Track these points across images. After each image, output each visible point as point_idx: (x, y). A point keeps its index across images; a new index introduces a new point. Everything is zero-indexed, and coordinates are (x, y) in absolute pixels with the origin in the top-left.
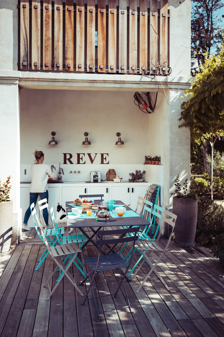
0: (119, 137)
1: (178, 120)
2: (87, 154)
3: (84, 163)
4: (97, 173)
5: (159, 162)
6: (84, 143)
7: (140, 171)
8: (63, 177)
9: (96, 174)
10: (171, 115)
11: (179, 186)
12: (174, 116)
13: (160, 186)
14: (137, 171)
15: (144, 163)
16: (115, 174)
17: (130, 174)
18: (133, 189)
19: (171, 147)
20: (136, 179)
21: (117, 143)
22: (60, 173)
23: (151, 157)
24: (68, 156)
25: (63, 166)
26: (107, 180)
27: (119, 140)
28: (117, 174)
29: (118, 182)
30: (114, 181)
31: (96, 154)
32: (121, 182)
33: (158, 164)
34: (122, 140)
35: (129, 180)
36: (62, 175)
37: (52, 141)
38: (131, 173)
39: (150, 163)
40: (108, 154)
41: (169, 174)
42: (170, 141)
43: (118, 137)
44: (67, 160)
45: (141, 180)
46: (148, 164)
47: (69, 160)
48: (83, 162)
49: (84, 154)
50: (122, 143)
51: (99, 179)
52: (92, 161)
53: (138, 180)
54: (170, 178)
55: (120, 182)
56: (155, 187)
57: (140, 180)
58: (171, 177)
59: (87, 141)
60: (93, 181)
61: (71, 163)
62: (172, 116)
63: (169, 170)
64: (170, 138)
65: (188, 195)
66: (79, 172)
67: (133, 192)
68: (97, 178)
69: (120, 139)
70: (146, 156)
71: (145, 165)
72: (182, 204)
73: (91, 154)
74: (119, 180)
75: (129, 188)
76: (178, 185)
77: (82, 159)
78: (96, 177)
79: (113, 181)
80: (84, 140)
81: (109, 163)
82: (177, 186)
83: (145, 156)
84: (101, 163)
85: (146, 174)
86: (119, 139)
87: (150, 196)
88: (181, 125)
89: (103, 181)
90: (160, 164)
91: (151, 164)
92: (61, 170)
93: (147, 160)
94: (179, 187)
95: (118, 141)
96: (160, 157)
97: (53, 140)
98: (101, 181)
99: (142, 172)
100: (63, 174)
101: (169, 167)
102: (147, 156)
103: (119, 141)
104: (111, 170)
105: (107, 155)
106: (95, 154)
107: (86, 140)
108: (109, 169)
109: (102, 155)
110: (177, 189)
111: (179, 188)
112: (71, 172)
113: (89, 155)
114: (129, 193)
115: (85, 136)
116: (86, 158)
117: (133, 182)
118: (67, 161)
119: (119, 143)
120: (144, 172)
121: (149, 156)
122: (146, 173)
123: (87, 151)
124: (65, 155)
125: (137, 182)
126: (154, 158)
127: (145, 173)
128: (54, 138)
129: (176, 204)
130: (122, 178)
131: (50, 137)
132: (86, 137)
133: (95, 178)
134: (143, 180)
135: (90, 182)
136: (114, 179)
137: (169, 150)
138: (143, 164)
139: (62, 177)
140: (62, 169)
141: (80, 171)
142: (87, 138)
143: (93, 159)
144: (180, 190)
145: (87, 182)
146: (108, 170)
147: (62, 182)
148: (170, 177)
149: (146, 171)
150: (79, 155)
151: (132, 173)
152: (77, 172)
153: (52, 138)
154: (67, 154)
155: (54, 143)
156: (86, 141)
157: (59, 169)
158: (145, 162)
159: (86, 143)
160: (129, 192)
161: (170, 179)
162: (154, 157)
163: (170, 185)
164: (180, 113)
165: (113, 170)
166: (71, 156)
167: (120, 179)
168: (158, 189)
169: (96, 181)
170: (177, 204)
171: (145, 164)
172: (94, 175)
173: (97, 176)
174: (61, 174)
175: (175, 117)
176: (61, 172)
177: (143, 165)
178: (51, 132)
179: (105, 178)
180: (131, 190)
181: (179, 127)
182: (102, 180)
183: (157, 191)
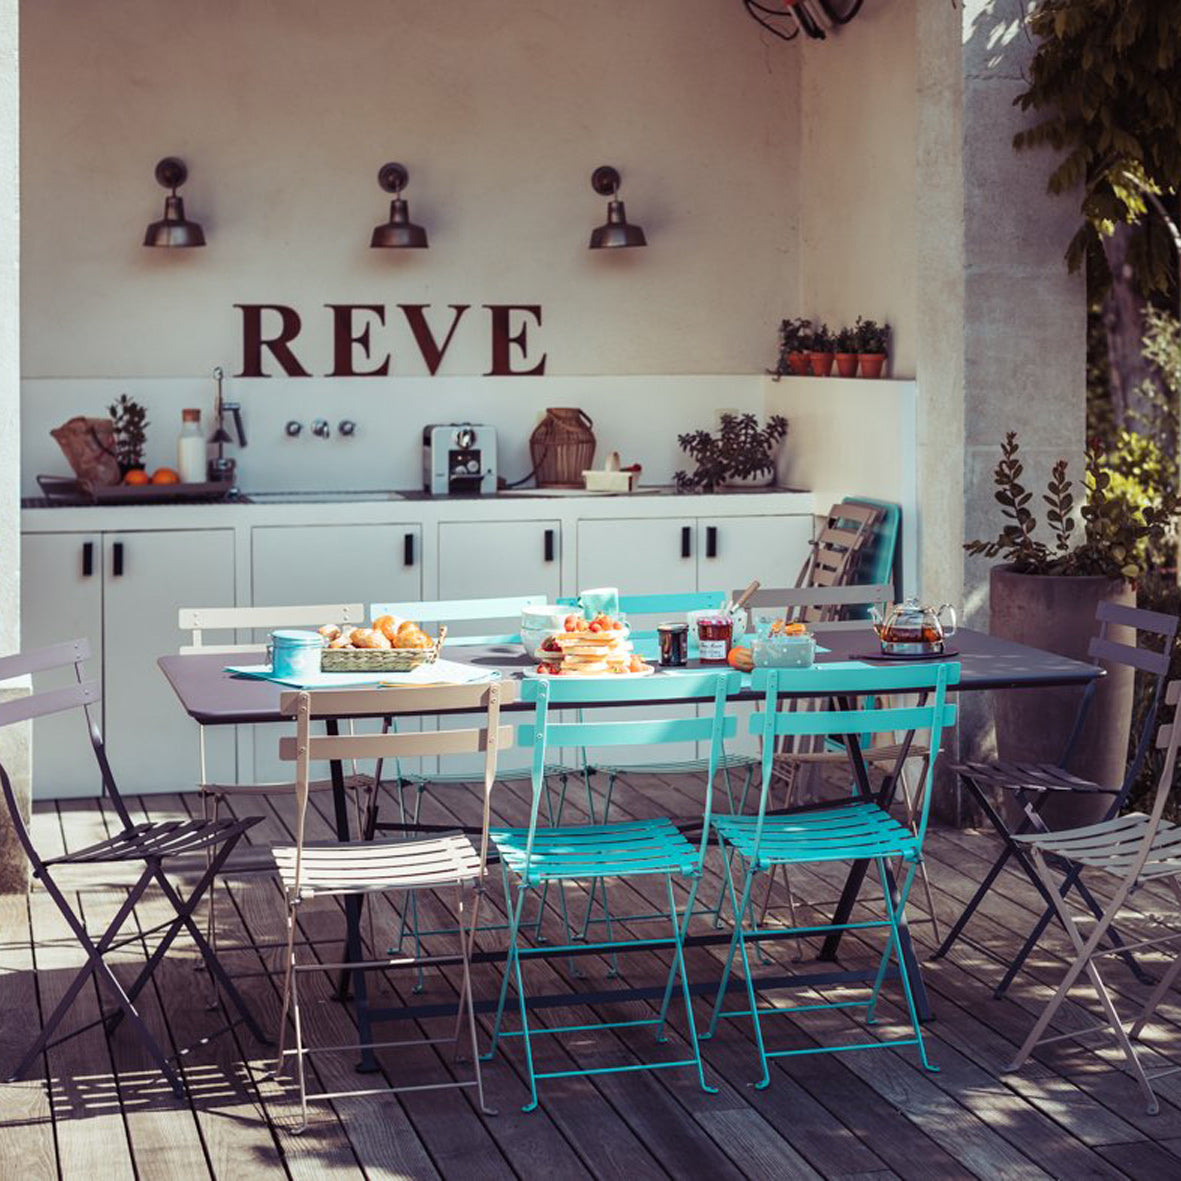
0: (610, 198)
1: (1015, 102)
2: (401, 312)
3: (383, 371)
4: (473, 438)
5: (884, 365)
6: (380, 238)
7: (750, 421)
8: (240, 463)
9: (466, 440)
10: (974, 72)
11: (1020, 504)
12: (990, 77)
13: (900, 511)
14: (728, 422)
15: (774, 367)
16: (591, 441)
17: (685, 441)
18: (712, 533)
19: (969, 271)
20: (726, 468)
21: (598, 239)
22: (220, 437)
23: (825, 331)
24: (272, 326)
25: (241, 391)
26: (532, 482)
27: (615, 218)
28: (598, 437)
29: (615, 489)
30: (590, 486)
31: (460, 309)
32: (630, 493)
33: (876, 374)
34: (632, 217)
35: (680, 476)
36: (231, 450)
37: (168, 223)
38: (693, 433)
39: (818, 368)
40: (536, 311)
41: (964, 434)
42: (968, 230)
43: (606, 200)
44: (265, 350)
45: (762, 477)
46: (806, 370)
47: (279, 348)
48: (376, 364)
49: (380, 310)
50: (636, 237)
51: (483, 471)
52: (433, 357)
53: (738, 480)
54: (970, 460)
55: (626, 488)
56: (865, 518)
57: (751, 477)
58: (972, 449)
59: (405, 224)
60: (446, 490)
61: (294, 368)
62: (977, 77)
63: (963, 407)
64: (969, 212)
65: (1082, 553)
66: (346, 430)
67: (712, 552)
68: (472, 465)
69: (621, 208)
70: (786, 323)
71: (785, 378)
72: (1049, 607)
73: (425, 311)
74: (621, 480)
75: (686, 532)
76: (1017, 500)
77: (364, 340)
78: (465, 463)
79: (580, 484)
80: (382, 216)
81: (548, 368)
82: (1011, 503)
83: (780, 323)
84: (489, 369)
85: (789, 439)
86: (610, 210)
87: (840, 569)
88: (1031, 132)
89: (510, 487)
90: (889, 376)
91: (828, 374)
92: (229, 415)
93: (793, 349)
94: (1026, 506)
95: (604, 222)
96: (887, 327)
97: (172, 215)
98: (499, 488)
99: (761, 428)
100: (243, 443)
101: (964, 392)
102: (797, 324)
103: (610, 225)
104: (563, 414)
105: (530, 317)
106: (454, 312)
107: (398, 218)
108: (549, 411)
109: (501, 315)
110: (1015, 522)
111: (1024, 514)
112: (293, 431)
113: (414, 314)
114: (691, 560)
115: (390, 187)
116: (393, 338)
117: (709, 490)
118: (267, 357)
119: (615, 241)
120: (779, 426)
121: (806, 324)
122: (789, 430)
123: (397, 287)
124: (252, 316)
125: (732, 489)
126: (845, 337)
127: (783, 434)
128: (178, 204)
129: (1016, 611)
130: (637, 468)
131: (152, 199)
132: (393, 196)
133: (460, 469)
134: (768, 477)
135: (426, 493)
136: (585, 473)
137: (961, 289)
138: (769, 372)
139: (233, 463)
140: (236, 412)
141: (353, 420)
142: (405, 204)
143: (440, 343)
144: (1030, 529)
145: (410, 496)
146: (544, 415)
147: (242, 499)
148: (966, 453)
149: (789, 422)
150: (343, 315)
151: (700, 434)
152: (333, 428)
153: (168, 206)
154: (264, 313)
155: (178, 235)
156: (393, 225)
157: (216, 413)
158: (782, 361)
159: (401, 237)
160: (686, 552)
161: (965, 463)
162: (853, 327)
163: (964, 501)
164: (1030, 62)
165: (577, 417)
166: (292, 323)
167: (629, 474)
168: (890, 532)
169: (465, 487)
170: (1020, 608)
171: (779, 373)
172: (455, 448)
173: (476, 455)
174: (226, 446)
175: (993, 82)
176: (230, 428)
177: (766, 380)
178: (156, 162)
179: (521, 467)
180: (700, 542)
181: (1019, 142)
182: (502, 484)
183: (878, 540)
